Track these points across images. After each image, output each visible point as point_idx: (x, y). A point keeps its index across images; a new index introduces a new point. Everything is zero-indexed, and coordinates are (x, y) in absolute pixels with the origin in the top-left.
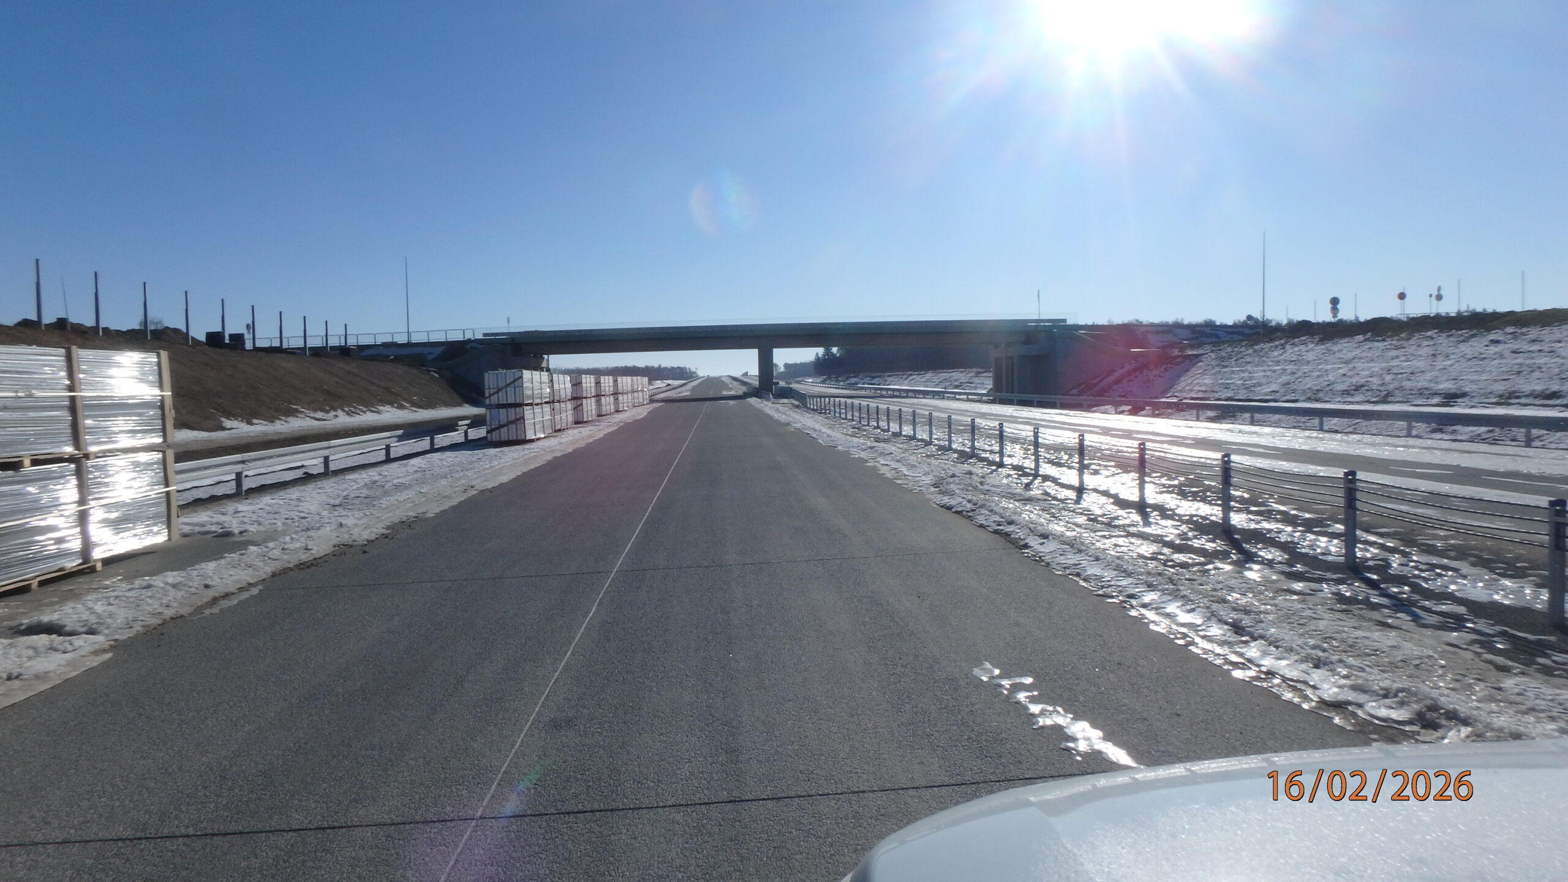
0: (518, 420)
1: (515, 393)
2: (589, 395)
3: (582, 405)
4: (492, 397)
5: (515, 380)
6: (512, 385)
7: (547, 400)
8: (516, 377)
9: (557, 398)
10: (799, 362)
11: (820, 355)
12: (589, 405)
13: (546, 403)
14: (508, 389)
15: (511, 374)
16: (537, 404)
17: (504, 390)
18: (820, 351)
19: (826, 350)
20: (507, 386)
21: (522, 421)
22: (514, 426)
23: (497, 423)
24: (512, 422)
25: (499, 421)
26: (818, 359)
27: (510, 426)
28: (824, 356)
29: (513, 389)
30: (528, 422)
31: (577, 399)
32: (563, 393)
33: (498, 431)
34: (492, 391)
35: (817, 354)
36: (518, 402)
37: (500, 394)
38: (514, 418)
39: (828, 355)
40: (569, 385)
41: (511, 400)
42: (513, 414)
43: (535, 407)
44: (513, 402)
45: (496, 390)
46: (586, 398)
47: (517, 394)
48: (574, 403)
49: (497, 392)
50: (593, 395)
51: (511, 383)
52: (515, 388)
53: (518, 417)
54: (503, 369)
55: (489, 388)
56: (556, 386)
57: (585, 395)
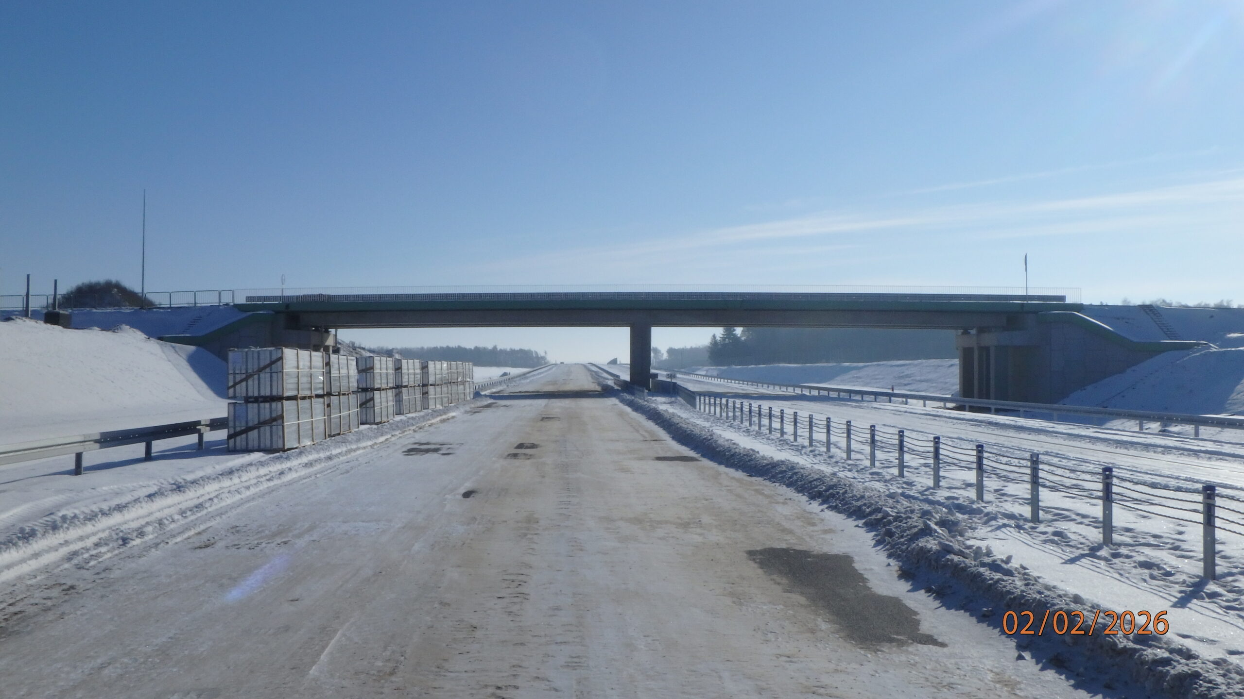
0: (274, 420)
1: (271, 381)
2: (384, 386)
3: (372, 399)
4: (238, 387)
5: (273, 363)
6: (268, 370)
7: (320, 392)
8: (274, 358)
9: (335, 390)
10: (688, 347)
11: (718, 338)
12: (384, 400)
13: (318, 396)
14: (262, 375)
15: (267, 353)
16: (304, 398)
17: (256, 377)
18: (719, 332)
19: (726, 331)
20: (261, 370)
21: (280, 421)
22: (268, 428)
23: (244, 424)
24: (265, 423)
25: (247, 422)
26: (715, 343)
27: (262, 429)
28: (724, 339)
29: (268, 375)
30: (290, 422)
31: (366, 391)
32: (344, 383)
33: (244, 436)
34: (238, 378)
35: (714, 336)
36: (274, 393)
37: (250, 382)
38: (268, 417)
39: (729, 339)
40: (353, 371)
41: (266, 392)
42: (268, 411)
43: (299, 401)
44: (268, 394)
45: (244, 376)
46: (379, 389)
47: (275, 383)
48: (362, 397)
49: (246, 379)
50: (391, 385)
51: (265, 368)
52: (271, 373)
53: (274, 415)
54: (256, 347)
55: (235, 373)
56: (334, 373)
57: (377, 386)
